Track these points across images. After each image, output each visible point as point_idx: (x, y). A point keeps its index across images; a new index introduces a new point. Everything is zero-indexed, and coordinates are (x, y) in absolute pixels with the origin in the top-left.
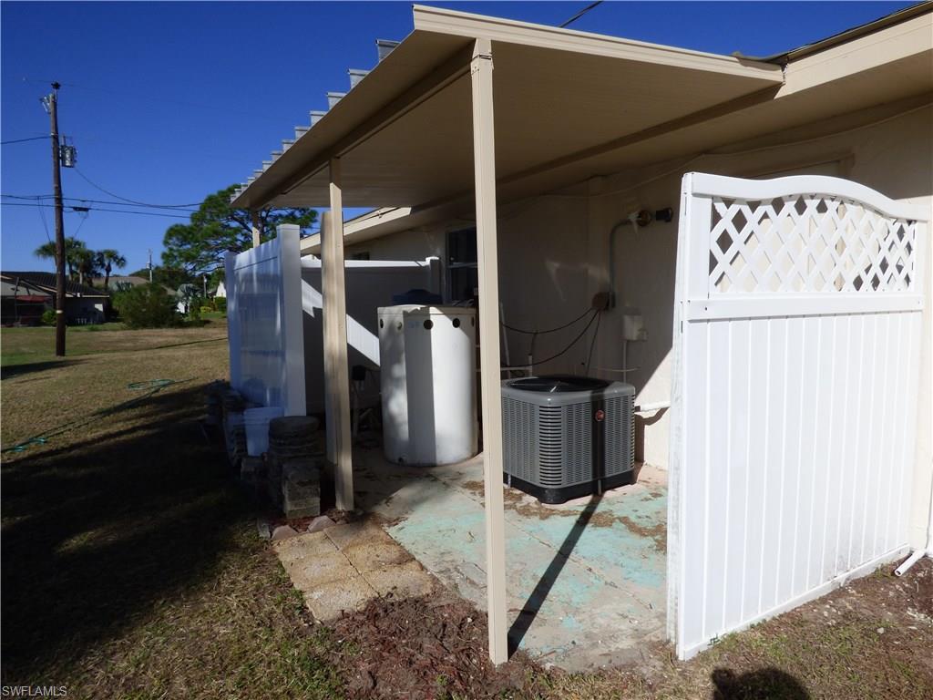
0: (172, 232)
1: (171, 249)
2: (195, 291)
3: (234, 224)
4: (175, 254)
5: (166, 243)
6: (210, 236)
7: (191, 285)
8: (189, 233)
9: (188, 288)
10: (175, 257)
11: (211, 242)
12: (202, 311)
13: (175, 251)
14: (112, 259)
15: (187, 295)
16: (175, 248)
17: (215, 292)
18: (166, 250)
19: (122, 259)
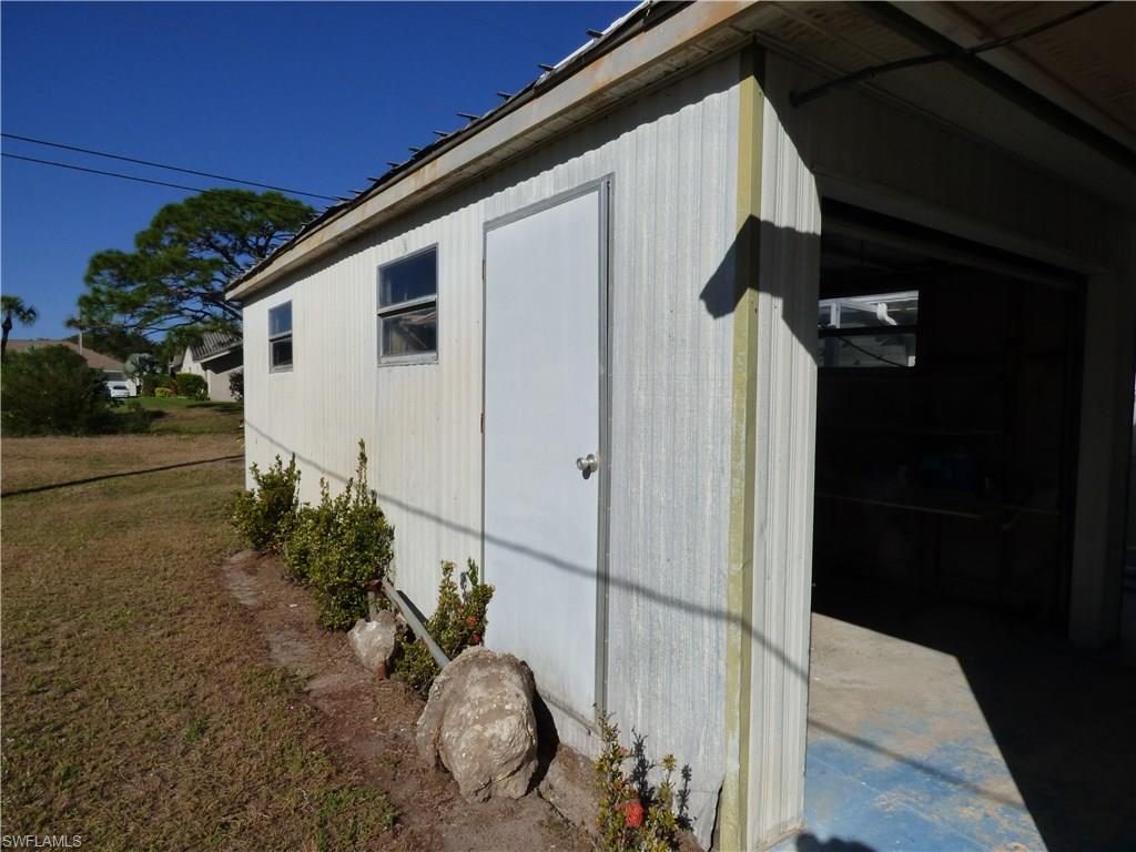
0: (99, 262)
1: (97, 291)
2: (152, 364)
3: (210, 255)
4: (103, 298)
5: (89, 280)
6: (166, 270)
7: (147, 355)
8: (130, 264)
9: (141, 359)
10: (102, 304)
11: (168, 281)
12: (158, 394)
13: (103, 293)
14: (14, 313)
15: (140, 369)
16: (103, 288)
17: (180, 366)
18: (87, 291)
19: (31, 311)
